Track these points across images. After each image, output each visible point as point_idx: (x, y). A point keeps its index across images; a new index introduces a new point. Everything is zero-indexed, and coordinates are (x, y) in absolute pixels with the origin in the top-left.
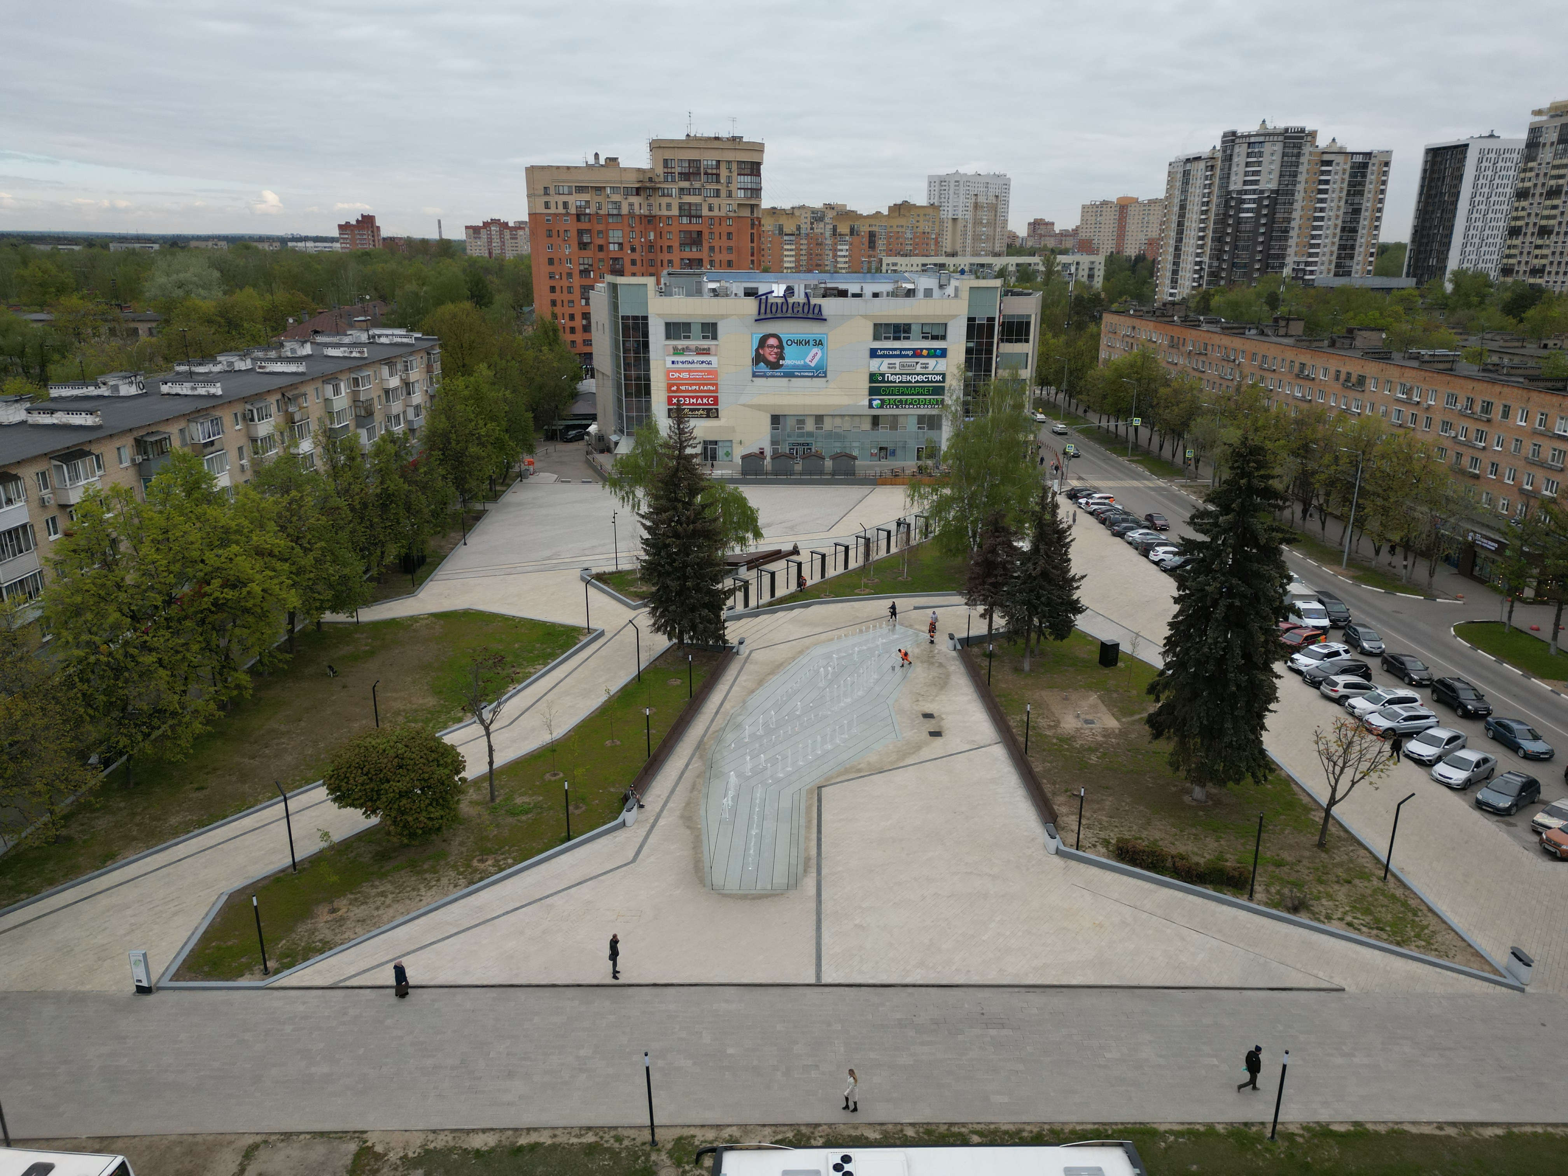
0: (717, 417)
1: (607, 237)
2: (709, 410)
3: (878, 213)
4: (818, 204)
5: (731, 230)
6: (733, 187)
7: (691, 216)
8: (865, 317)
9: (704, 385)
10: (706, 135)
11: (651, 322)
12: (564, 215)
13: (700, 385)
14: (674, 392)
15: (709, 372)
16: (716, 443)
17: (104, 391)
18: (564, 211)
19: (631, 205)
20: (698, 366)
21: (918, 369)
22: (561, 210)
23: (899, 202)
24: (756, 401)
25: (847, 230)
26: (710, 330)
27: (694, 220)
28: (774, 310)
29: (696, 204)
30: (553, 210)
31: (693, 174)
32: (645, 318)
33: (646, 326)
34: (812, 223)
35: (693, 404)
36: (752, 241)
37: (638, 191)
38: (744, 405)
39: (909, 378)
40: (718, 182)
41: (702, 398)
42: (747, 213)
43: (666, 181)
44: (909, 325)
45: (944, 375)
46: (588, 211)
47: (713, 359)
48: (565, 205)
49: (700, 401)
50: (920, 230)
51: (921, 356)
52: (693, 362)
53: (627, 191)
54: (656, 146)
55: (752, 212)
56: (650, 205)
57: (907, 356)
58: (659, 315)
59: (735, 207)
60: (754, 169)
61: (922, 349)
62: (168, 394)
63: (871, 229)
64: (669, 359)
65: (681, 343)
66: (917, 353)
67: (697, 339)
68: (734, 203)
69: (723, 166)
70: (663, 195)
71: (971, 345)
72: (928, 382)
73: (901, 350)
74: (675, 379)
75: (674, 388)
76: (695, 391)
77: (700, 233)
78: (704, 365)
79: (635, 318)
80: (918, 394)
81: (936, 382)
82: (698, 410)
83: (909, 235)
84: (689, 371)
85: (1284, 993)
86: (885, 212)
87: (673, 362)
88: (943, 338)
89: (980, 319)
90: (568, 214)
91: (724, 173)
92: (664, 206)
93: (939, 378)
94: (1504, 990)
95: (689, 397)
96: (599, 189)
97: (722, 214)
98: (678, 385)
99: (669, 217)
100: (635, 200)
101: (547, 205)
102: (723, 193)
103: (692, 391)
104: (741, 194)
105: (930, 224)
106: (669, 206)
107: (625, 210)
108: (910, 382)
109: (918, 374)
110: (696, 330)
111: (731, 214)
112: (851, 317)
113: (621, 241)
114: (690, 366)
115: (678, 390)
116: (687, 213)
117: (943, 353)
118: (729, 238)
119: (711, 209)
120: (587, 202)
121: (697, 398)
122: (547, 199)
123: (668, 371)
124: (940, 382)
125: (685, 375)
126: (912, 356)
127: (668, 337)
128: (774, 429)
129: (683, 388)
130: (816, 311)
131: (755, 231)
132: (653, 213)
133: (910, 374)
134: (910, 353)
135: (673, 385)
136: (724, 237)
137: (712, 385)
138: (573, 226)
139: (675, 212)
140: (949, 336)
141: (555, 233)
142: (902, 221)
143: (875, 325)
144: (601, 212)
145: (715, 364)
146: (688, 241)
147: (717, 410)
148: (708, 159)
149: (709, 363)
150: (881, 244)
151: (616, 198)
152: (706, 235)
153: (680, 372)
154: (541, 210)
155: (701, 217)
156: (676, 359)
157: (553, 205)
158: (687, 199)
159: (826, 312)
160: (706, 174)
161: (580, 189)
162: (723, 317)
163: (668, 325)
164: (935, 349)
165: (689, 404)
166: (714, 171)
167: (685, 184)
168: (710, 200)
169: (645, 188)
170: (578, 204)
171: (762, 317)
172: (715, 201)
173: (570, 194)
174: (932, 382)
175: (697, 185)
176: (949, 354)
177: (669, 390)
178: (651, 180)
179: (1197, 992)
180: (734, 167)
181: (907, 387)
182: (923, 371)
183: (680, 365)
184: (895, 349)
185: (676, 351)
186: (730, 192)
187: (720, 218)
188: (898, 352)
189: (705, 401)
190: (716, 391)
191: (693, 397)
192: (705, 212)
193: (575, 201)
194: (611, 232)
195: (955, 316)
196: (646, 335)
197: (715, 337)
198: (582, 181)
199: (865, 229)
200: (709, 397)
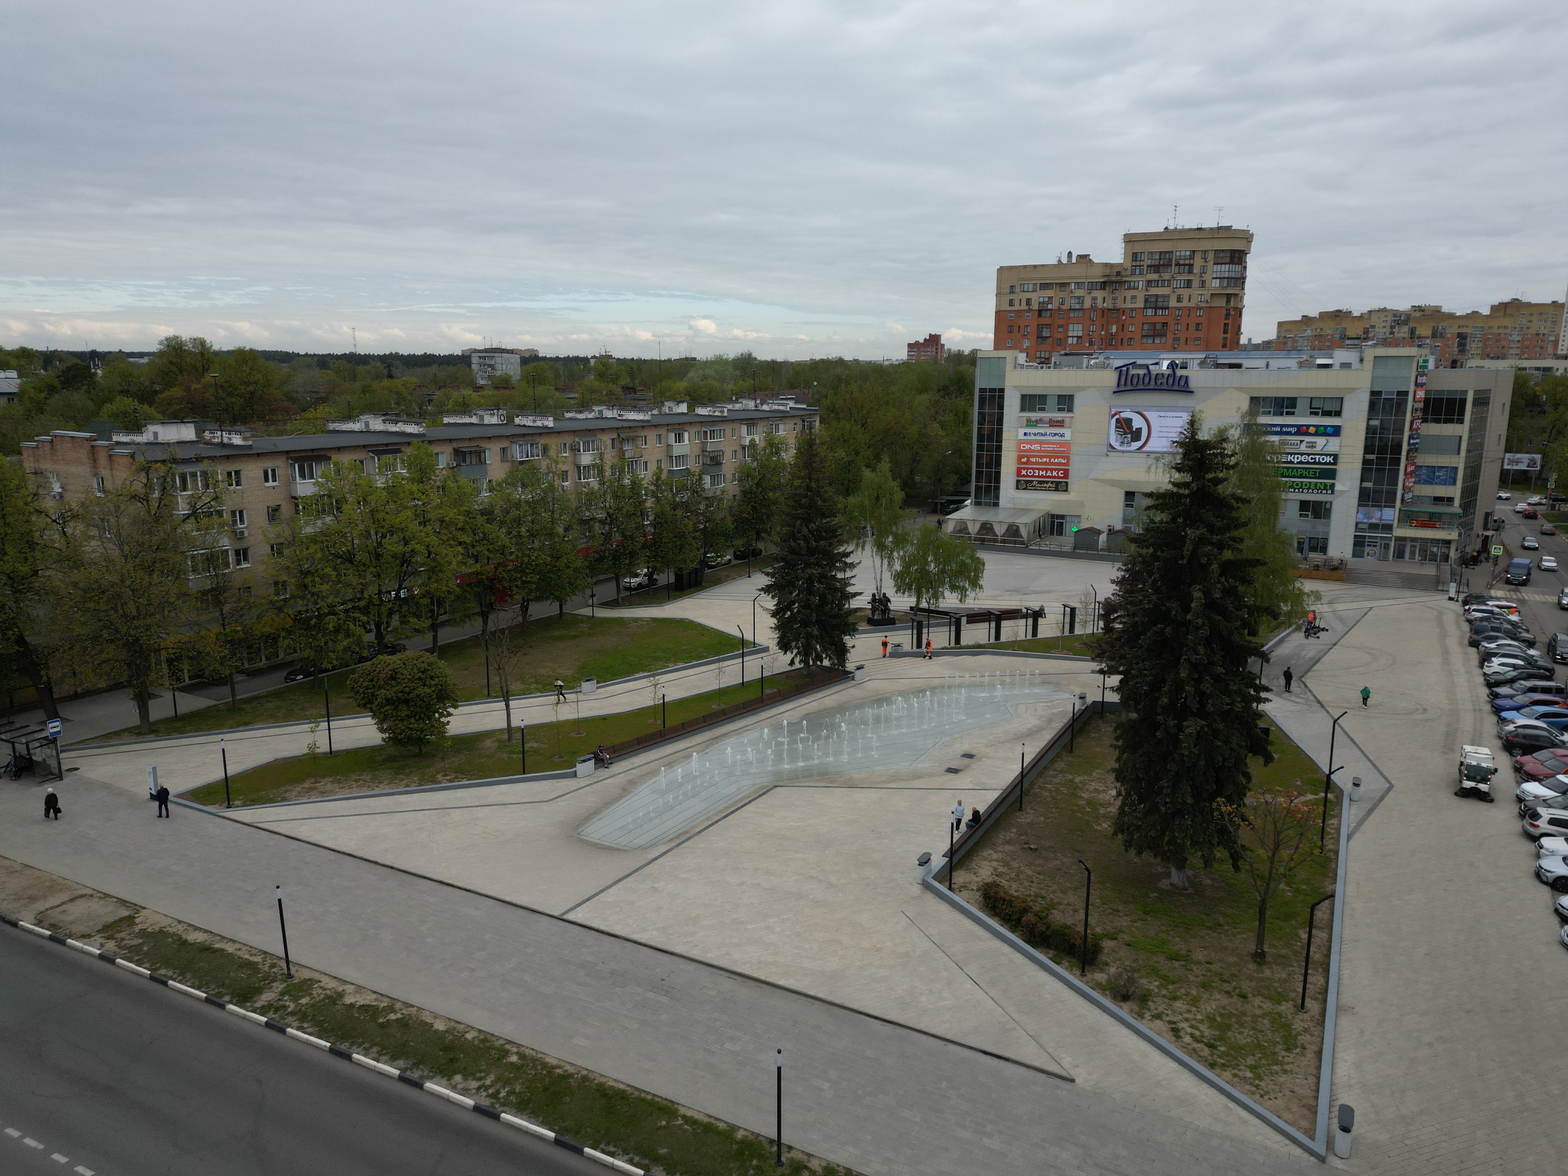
0: (1066, 490)
1: (1067, 331)
2: (1058, 483)
3: (1475, 313)
4: (1403, 305)
5: (1199, 320)
6: (1206, 277)
7: (1156, 308)
8: (1240, 389)
9: (1055, 457)
10: (1187, 227)
11: (1007, 394)
12: (1027, 311)
13: (1050, 457)
14: (1024, 463)
15: (1061, 444)
16: (1062, 517)
17: (474, 420)
18: (1026, 308)
19: (1094, 299)
20: (1051, 438)
21: (1303, 448)
22: (1024, 307)
23: (1507, 299)
24: (1109, 476)
25: (1429, 333)
26: (1066, 402)
27: (1160, 312)
28: (1135, 381)
29: (1164, 296)
30: (1016, 307)
31: (1163, 265)
32: (1002, 390)
33: (1002, 397)
34: (1392, 327)
35: (1042, 476)
36: (1225, 332)
37: (1103, 285)
38: (1096, 480)
39: (1290, 458)
40: (1190, 272)
41: (1052, 470)
42: (1222, 303)
43: (1133, 274)
44: (1295, 399)
45: (1336, 457)
46: (1050, 307)
47: (1067, 433)
48: (1028, 302)
49: (1049, 474)
50: (1533, 331)
51: (1307, 434)
52: (1045, 434)
53: (1092, 286)
54: (1130, 239)
55: (1228, 301)
56: (1115, 299)
57: (1289, 433)
58: (1015, 387)
59: (1208, 298)
60: (1238, 257)
61: (1308, 426)
62: (519, 425)
63: (1460, 331)
64: (1021, 431)
65: (1034, 415)
66: (1302, 430)
67: (1052, 411)
68: (1207, 294)
69: (1198, 257)
70: (1129, 288)
71: (1375, 423)
72: (1314, 463)
73: (1282, 426)
74: (1026, 451)
75: (1024, 460)
76: (1045, 463)
77: (1165, 324)
78: (1057, 438)
79: (993, 390)
80: (1301, 476)
81: (1326, 463)
82: (1047, 482)
83: (1516, 337)
84: (1041, 443)
85: (996, 1061)
86: (1486, 311)
87: (1025, 434)
88: (1338, 414)
89: (1387, 393)
90: (1030, 310)
91: (1198, 263)
92: (1128, 299)
93: (1329, 459)
94: (1299, 1151)
95: (1039, 469)
96: (1063, 285)
97: (1193, 304)
98: (1028, 457)
99: (1132, 310)
100: (1099, 294)
101: (1011, 302)
102: (1196, 284)
103: (1042, 463)
104: (1216, 283)
105: (1549, 324)
106: (1134, 297)
107: (1087, 304)
108: (1291, 462)
109: (1302, 454)
110: (1052, 402)
111: (1203, 305)
112: (1222, 389)
113: (1080, 334)
114: (1042, 438)
115: (1028, 462)
116: (1153, 305)
117: (1336, 431)
118: (1197, 330)
119: (1179, 300)
120: (1050, 298)
121: (1047, 470)
122: (1012, 297)
123: (1021, 442)
124: (1330, 464)
125: (1036, 447)
126: (1296, 434)
127: (1023, 409)
128: (1127, 506)
129: (1033, 460)
130: (1183, 382)
131: (1230, 321)
132: (1118, 306)
133: (1291, 454)
134: (1293, 430)
135: (1023, 457)
136: (1192, 328)
137: (1063, 458)
138: (1031, 321)
139: (1140, 304)
140: (1345, 412)
141: (1016, 329)
142: (1507, 322)
143: (1252, 398)
144: (1064, 307)
145: (1068, 437)
146: (1151, 333)
147: (1067, 483)
148: (1182, 250)
149: (1062, 435)
150: (1473, 347)
151: (1079, 293)
152: (1171, 326)
153: (1031, 443)
154: (1006, 307)
155: (1168, 308)
156: (1028, 430)
157: (1017, 303)
158: (1154, 291)
159: (1193, 384)
160: (1178, 264)
161: (1045, 286)
162: (1080, 389)
163: (1024, 397)
164: (1326, 427)
165: (1038, 476)
166: (1187, 262)
167: (1154, 276)
168: (1179, 292)
169: (1111, 282)
170: (1041, 300)
171: (1122, 388)
172: (1185, 292)
173: (1034, 291)
174: (1319, 463)
175: (1166, 276)
176: (1344, 432)
177: (1019, 461)
178: (1118, 274)
179: (898, 1030)
180: (1211, 256)
181: (1288, 468)
182: (1309, 451)
183: (1032, 437)
184: (1275, 425)
185: (1030, 423)
186: (1204, 282)
187: (1189, 309)
188: (1278, 429)
189: (1055, 473)
190: (1067, 464)
191: (1043, 470)
192: (1173, 303)
193: (1038, 297)
194: (1071, 326)
195: (1352, 390)
196: (1001, 407)
197: (1070, 410)
198: (1047, 279)
199: (1452, 330)
200: (1059, 470)
